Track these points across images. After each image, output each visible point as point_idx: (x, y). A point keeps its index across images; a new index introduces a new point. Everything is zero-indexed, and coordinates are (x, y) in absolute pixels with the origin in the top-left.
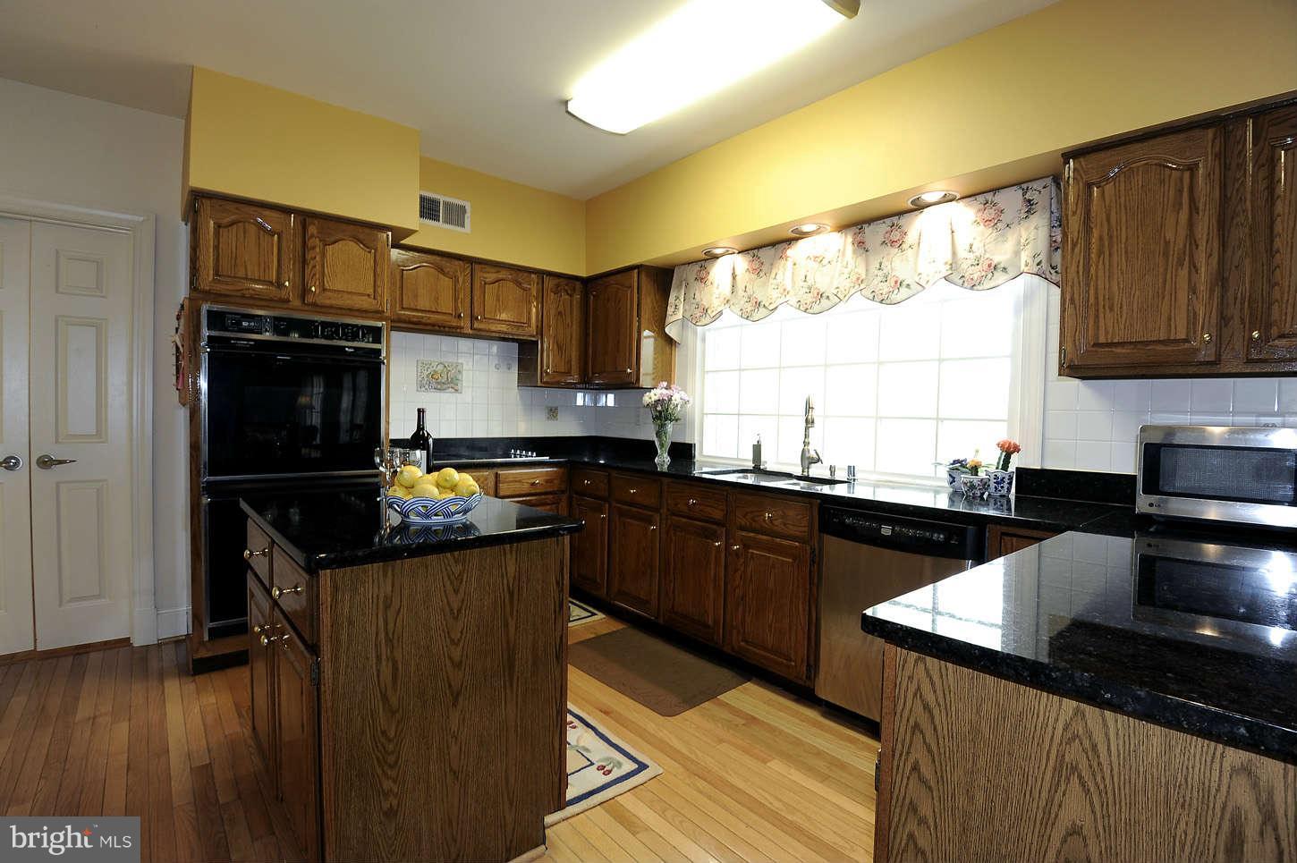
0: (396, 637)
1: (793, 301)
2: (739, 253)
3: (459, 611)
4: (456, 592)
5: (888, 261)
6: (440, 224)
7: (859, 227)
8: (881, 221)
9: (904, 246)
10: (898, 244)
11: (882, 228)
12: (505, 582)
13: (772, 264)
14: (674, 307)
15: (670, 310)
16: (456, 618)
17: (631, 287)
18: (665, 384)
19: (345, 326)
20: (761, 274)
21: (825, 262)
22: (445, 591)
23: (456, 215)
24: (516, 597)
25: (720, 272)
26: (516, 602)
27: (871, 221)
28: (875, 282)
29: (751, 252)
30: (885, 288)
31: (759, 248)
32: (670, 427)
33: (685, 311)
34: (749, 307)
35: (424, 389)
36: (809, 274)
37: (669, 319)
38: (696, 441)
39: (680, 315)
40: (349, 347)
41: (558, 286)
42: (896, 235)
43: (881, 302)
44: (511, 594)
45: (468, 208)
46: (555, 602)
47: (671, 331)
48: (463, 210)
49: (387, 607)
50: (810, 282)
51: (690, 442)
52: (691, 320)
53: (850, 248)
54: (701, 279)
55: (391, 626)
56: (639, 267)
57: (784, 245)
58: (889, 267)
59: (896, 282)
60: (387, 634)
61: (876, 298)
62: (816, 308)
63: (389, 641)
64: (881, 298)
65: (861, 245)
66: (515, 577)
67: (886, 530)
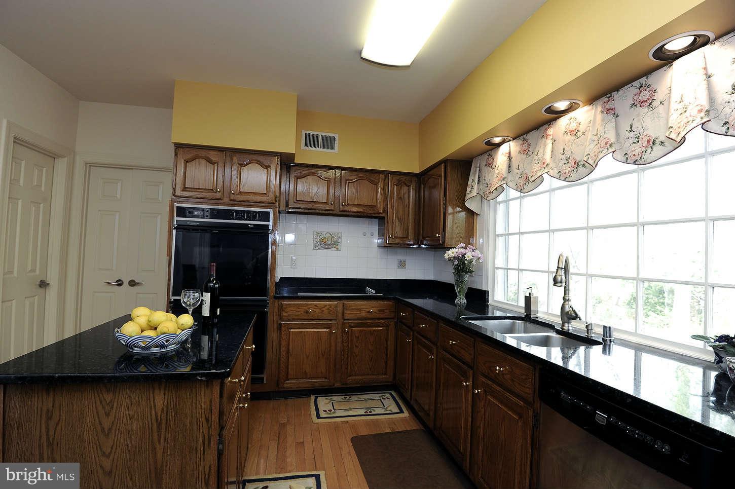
0: (55, 443)
1: (554, 172)
2: (514, 139)
3: (110, 429)
4: (107, 415)
5: (639, 121)
6: (319, 149)
7: (608, 96)
8: (630, 85)
9: (654, 104)
10: (649, 103)
11: (630, 92)
12: (153, 412)
13: (536, 144)
14: (471, 187)
15: (468, 190)
16: (107, 436)
17: (440, 176)
18: (463, 245)
19: (248, 212)
20: (530, 153)
21: (579, 134)
22: (97, 413)
23: (329, 143)
24: (163, 426)
25: (501, 157)
26: (163, 430)
27: (618, 88)
28: (627, 144)
29: (521, 137)
30: (637, 149)
31: (527, 132)
32: (467, 278)
33: (478, 189)
34: (522, 182)
35: (317, 248)
36: (566, 148)
37: (468, 196)
38: (490, 289)
39: (474, 193)
40: (251, 224)
41: (399, 181)
42: (645, 95)
43: (635, 163)
44: (159, 424)
45: (337, 138)
46: (204, 436)
47: (470, 205)
48: (334, 139)
49: (49, 418)
50: (568, 153)
51: (485, 289)
52: (483, 197)
53: (599, 116)
54: (490, 165)
55: (51, 433)
56: (445, 161)
57: (546, 126)
58: (640, 127)
59: (648, 141)
60: (48, 439)
61: (629, 161)
62: (574, 176)
63: (50, 444)
64: (634, 159)
65: (609, 111)
66: (162, 409)
67: (601, 416)
